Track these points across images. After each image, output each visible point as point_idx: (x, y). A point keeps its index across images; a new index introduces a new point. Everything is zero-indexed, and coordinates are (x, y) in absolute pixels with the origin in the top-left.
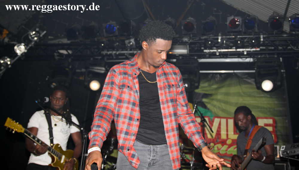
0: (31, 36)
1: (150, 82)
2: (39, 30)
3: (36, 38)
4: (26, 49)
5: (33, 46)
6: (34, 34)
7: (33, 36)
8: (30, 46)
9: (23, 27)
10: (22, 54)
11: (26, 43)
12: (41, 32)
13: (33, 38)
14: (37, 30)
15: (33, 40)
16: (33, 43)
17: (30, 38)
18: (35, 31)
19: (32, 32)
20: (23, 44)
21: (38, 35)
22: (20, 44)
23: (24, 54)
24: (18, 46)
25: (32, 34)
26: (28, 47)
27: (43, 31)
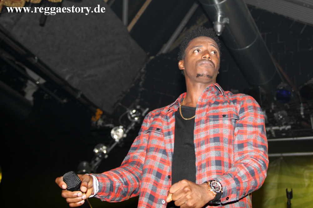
0: (131, 115)
1: (186, 119)
2: (141, 107)
3: (136, 119)
4: (124, 132)
5: (133, 128)
6: (135, 113)
7: (133, 116)
8: (130, 128)
9: (120, 104)
10: (120, 140)
11: (125, 126)
12: (142, 109)
13: (133, 118)
14: (138, 107)
15: (133, 121)
16: (133, 125)
17: (129, 117)
18: (135, 108)
19: (132, 111)
20: (121, 127)
21: (140, 114)
22: (117, 127)
23: (122, 140)
24: (115, 130)
25: (131, 113)
26: (127, 131)
27: (145, 109)
